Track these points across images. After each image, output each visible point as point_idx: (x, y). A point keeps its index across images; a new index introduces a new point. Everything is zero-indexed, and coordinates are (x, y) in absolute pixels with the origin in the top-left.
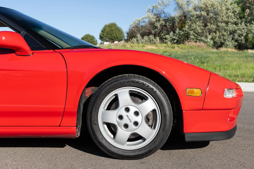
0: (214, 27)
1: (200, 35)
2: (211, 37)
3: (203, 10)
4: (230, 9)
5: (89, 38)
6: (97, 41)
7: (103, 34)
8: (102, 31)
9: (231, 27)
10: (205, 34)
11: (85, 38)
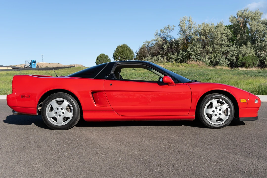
0: (211, 49)
1: (199, 56)
2: (208, 57)
3: (202, 35)
4: (224, 34)
5: (103, 57)
6: (110, 59)
7: (116, 54)
8: (115, 51)
9: (224, 49)
10: (204, 54)
11: (101, 57)
